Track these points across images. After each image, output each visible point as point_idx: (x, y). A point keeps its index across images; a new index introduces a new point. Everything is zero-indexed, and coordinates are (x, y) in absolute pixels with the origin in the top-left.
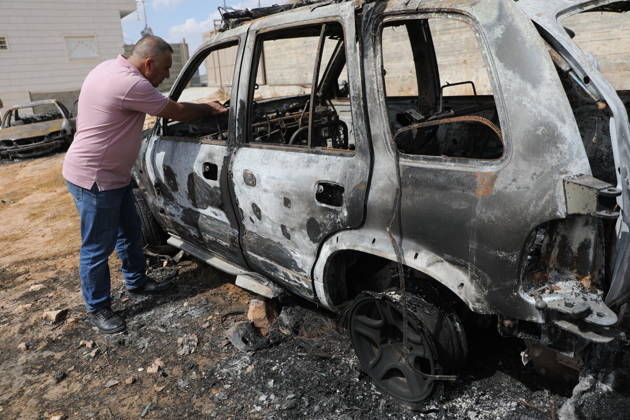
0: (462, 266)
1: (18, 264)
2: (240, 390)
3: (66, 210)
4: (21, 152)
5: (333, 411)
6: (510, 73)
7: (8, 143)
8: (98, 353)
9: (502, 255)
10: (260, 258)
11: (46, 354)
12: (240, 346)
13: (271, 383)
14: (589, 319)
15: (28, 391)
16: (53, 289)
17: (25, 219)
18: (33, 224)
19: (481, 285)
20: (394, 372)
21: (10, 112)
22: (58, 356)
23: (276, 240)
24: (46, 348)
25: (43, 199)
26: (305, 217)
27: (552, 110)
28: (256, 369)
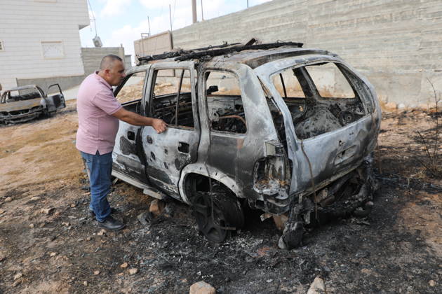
0: (233, 178)
1: (22, 186)
2: (143, 241)
3: (47, 157)
4: (12, 120)
5: (184, 248)
6: (248, 99)
7: (5, 113)
8: (72, 228)
9: (246, 172)
10: (156, 179)
11: (44, 229)
12: (144, 223)
13: (158, 238)
14: (277, 197)
15: (38, 244)
16: (44, 199)
17: (22, 162)
18: (28, 165)
19: (240, 186)
20: (213, 230)
21: (5, 93)
22: (51, 230)
23: (162, 170)
24: (45, 226)
25: (32, 150)
26: (174, 158)
27: (262, 114)
28: (151, 233)
